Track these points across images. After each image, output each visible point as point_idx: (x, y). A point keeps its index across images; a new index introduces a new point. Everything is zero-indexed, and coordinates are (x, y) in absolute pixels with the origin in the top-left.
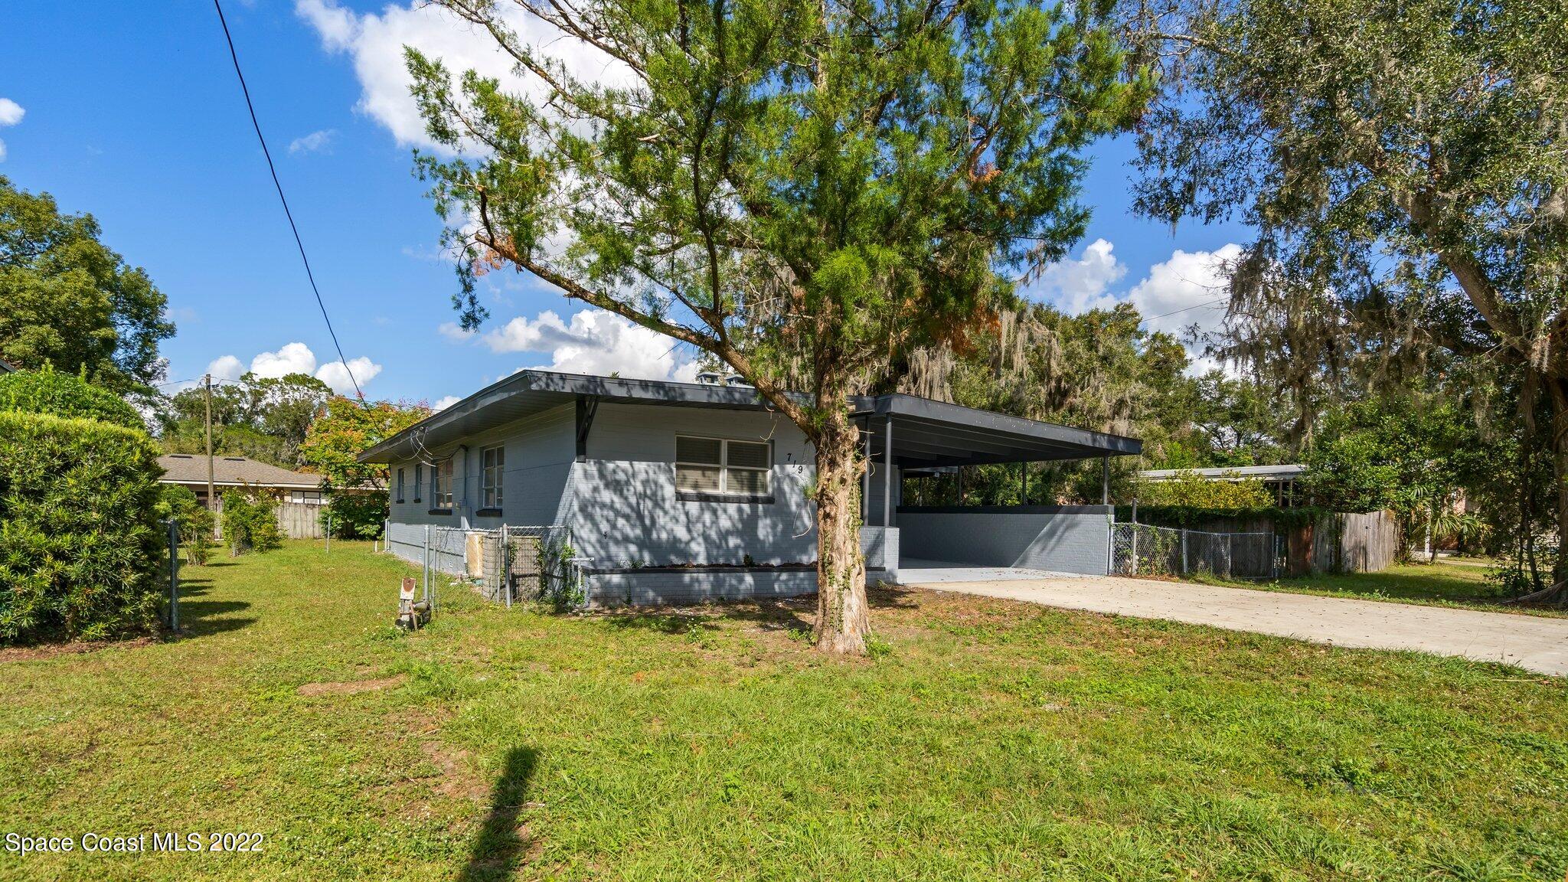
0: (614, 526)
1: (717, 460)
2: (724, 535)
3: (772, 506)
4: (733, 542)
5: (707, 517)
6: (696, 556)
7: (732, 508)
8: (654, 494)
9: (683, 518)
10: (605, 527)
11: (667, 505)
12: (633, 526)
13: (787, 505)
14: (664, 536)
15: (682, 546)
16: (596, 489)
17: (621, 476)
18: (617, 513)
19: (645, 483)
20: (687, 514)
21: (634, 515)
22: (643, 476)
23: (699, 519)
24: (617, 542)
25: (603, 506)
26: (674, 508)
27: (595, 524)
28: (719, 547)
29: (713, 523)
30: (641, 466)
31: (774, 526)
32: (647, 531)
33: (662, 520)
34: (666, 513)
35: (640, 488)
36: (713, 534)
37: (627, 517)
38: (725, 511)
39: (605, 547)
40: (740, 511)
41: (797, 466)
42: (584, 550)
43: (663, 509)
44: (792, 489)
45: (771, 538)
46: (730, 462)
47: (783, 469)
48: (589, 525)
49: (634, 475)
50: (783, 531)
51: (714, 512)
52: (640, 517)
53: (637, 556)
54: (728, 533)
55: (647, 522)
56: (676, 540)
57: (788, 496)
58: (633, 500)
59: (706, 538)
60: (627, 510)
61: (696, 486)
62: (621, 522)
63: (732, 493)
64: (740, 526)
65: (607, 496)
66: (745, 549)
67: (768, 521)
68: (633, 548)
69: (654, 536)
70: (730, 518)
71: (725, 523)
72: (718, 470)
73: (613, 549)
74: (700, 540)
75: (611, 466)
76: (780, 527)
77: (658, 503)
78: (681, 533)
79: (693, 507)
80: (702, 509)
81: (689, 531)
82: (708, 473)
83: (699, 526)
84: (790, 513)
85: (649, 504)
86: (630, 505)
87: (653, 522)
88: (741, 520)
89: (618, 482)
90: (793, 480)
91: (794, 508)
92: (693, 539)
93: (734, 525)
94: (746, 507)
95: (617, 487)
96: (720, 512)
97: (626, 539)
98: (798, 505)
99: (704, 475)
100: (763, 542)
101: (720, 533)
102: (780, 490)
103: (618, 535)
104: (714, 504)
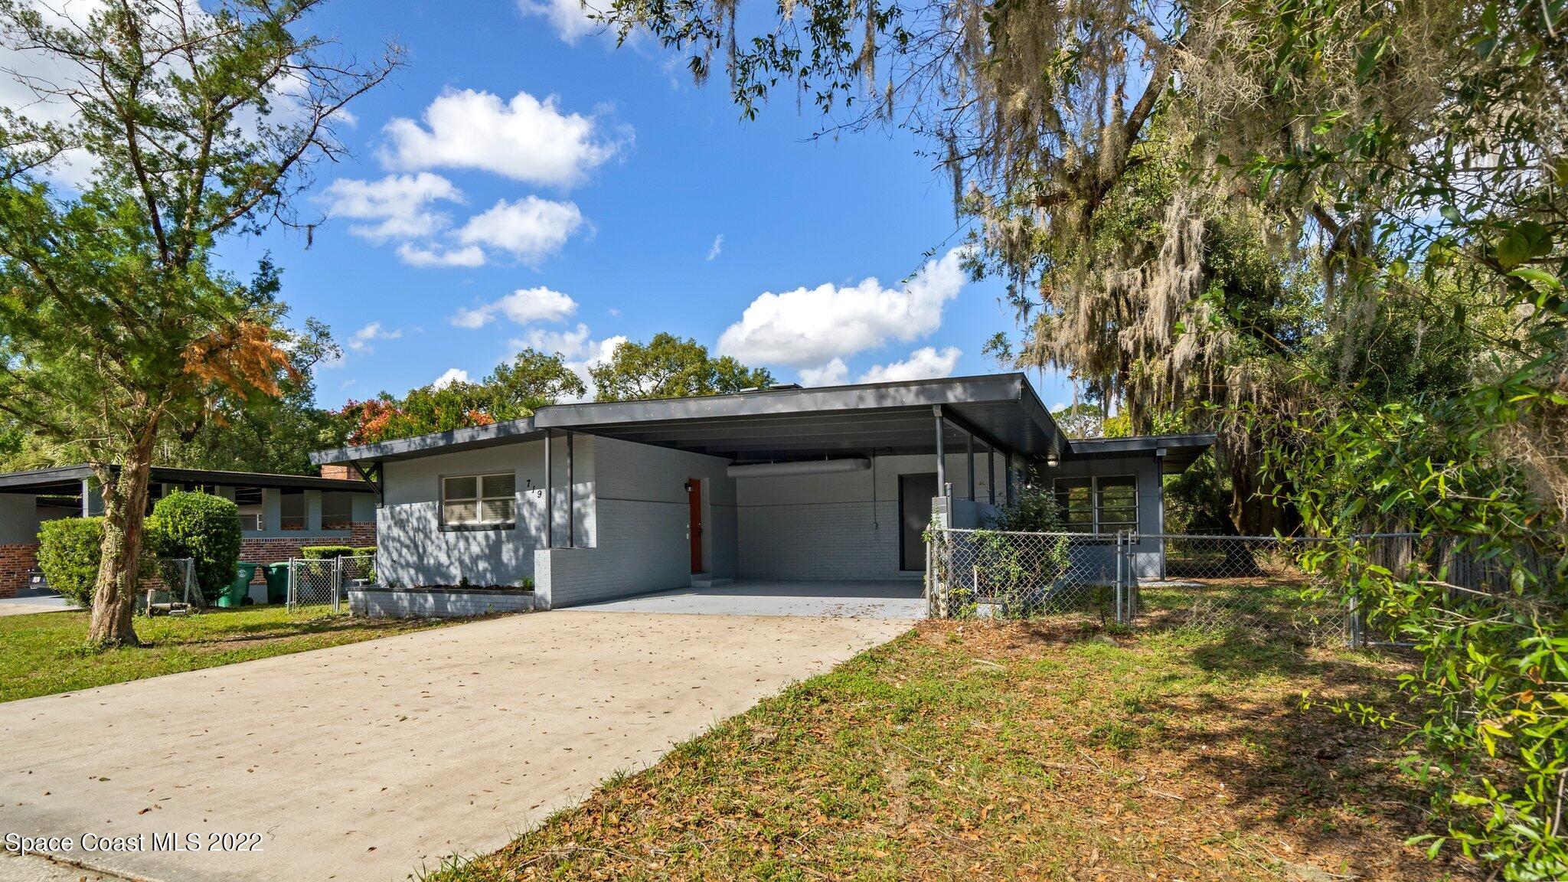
0: (400, 555)
1: (474, 495)
2: (475, 560)
3: (513, 532)
4: (482, 565)
5: (462, 544)
6: (454, 578)
7: (480, 535)
8: (425, 528)
9: (444, 546)
10: (395, 556)
11: (433, 536)
12: (412, 554)
13: (527, 529)
14: (432, 561)
15: (444, 569)
16: (389, 527)
17: (404, 516)
18: (402, 544)
19: (419, 519)
20: (447, 542)
21: (412, 545)
22: (417, 514)
23: (456, 545)
24: (402, 567)
25: (394, 539)
26: (438, 538)
27: (390, 554)
28: (471, 570)
29: (466, 549)
30: (416, 506)
31: (516, 551)
32: (421, 557)
33: (430, 549)
34: (433, 542)
35: (415, 524)
36: (467, 560)
37: (408, 547)
38: (475, 538)
39: (395, 571)
40: (487, 537)
41: (536, 491)
42: (383, 573)
43: (430, 539)
44: (531, 514)
45: (514, 562)
46: (485, 494)
47: (523, 496)
48: (386, 555)
49: (411, 515)
50: (524, 555)
51: (467, 539)
52: (416, 547)
53: (414, 577)
54: (478, 558)
55: (421, 550)
56: (439, 565)
57: (527, 520)
58: (411, 534)
59: (461, 562)
60: (408, 542)
61: (461, 518)
62: (405, 551)
63: (487, 522)
64: (487, 551)
65: (396, 532)
66: (491, 572)
67: (511, 546)
68: (412, 571)
69: (425, 562)
70: (479, 544)
71: (475, 549)
72: (475, 503)
73: (400, 571)
74: (457, 564)
75: (398, 509)
76: (521, 551)
77: (427, 536)
78: (444, 559)
79: (451, 536)
80: (457, 538)
81: (449, 557)
82: (470, 506)
83: (456, 552)
84: (530, 537)
85: (421, 536)
86: (409, 538)
87: (425, 550)
88: (488, 546)
89: (402, 520)
90: (531, 504)
91: (533, 532)
92: (451, 563)
93: (482, 550)
94: (491, 534)
95: (401, 524)
96: (471, 540)
97: (408, 565)
98: (538, 529)
99: (466, 508)
100: (507, 565)
101: (471, 557)
102: (521, 517)
103: (403, 561)
104: (466, 533)
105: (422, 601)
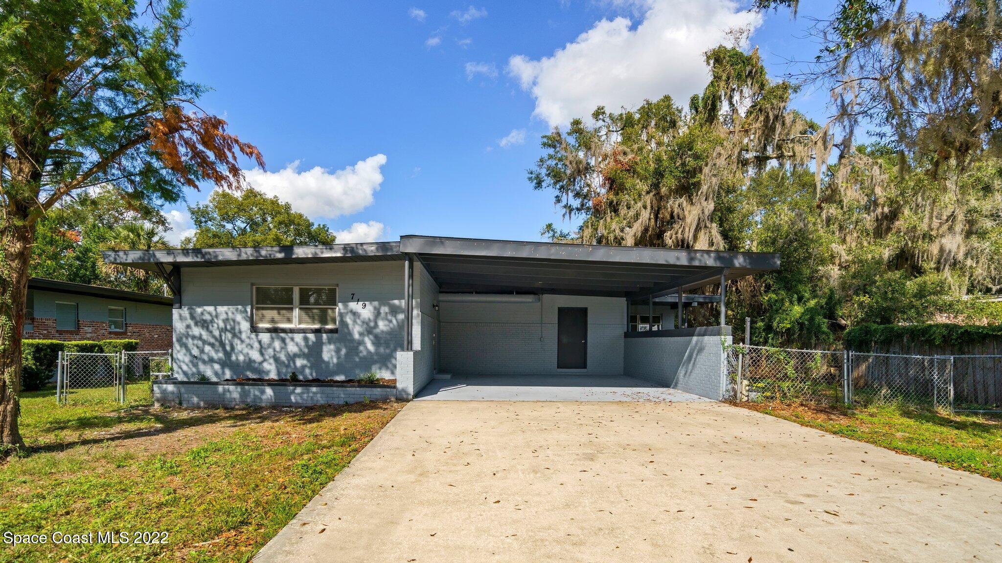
0: (202, 351)
1: (291, 302)
2: (292, 358)
3: (335, 335)
4: (299, 362)
5: (277, 344)
6: (268, 373)
7: (298, 337)
8: (233, 328)
9: (256, 345)
10: (195, 352)
11: (244, 336)
12: (217, 351)
13: (350, 334)
14: (241, 358)
15: (256, 365)
16: (188, 327)
17: (207, 317)
18: (205, 342)
19: (226, 321)
20: (260, 342)
21: (217, 344)
22: (224, 316)
23: (269, 346)
24: (204, 362)
25: (194, 337)
26: (249, 338)
27: (188, 350)
28: (288, 366)
29: (282, 348)
30: (222, 309)
31: (338, 351)
32: (228, 355)
33: (239, 346)
34: (242, 341)
35: (222, 325)
36: (283, 357)
37: (212, 345)
38: (292, 339)
39: (196, 365)
40: (306, 339)
41: (361, 303)
42: (180, 367)
43: (240, 339)
44: (355, 322)
45: (335, 360)
46: (301, 303)
47: (346, 306)
48: (184, 351)
49: (217, 316)
50: (346, 355)
51: (283, 340)
52: (222, 345)
53: (220, 371)
54: (296, 356)
55: (228, 348)
56: (251, 361)
57: (351, 326)
58: (217, 333)
59: (276, 360)
60: (212, 340)
61: (273, 321)
62: (207, 348)
63: (303, 326)
64: (306, 350)
65: (196, 331)
66: (311, 368)
67: (332, 347)
68: (217, 367)
69: (234, 358)
70: (297, 344)
71: (292, 348)
72: (291, 309)
73: (202, 367)
74: (272, 361)
75: (199, 310)
76: (343, 351)
77: (236, 334)
78: (255, 356)
79: (265, 337)
80: (272, 338)
81: (262, 354)
82: (283, 312)
83: (271, 351)
84: (353, 340)
85: (229, 335)
86: (214, 337)
87: (233, 348)
88: (307, 346)
89: (205, 321)
90: (355, 314)
91: (357, 336)
92: (265, 360)
93: (301, 350)
94: (312, 337)
95: (205, 325)
96: (288, 341)
97: (212, 360)
98: (361, 334)
99: (279, 314)
100: (328, 363)
101: (288, 355)
102: (343, 323)
103: (206, 358)
104: (282, 335)
105: (257, 393)
